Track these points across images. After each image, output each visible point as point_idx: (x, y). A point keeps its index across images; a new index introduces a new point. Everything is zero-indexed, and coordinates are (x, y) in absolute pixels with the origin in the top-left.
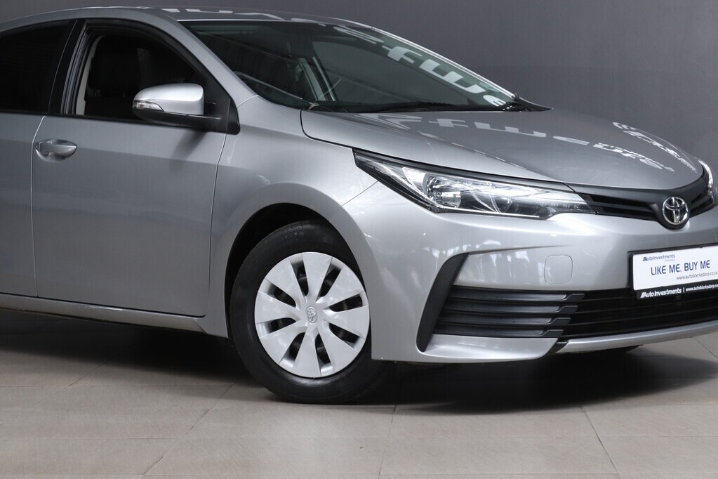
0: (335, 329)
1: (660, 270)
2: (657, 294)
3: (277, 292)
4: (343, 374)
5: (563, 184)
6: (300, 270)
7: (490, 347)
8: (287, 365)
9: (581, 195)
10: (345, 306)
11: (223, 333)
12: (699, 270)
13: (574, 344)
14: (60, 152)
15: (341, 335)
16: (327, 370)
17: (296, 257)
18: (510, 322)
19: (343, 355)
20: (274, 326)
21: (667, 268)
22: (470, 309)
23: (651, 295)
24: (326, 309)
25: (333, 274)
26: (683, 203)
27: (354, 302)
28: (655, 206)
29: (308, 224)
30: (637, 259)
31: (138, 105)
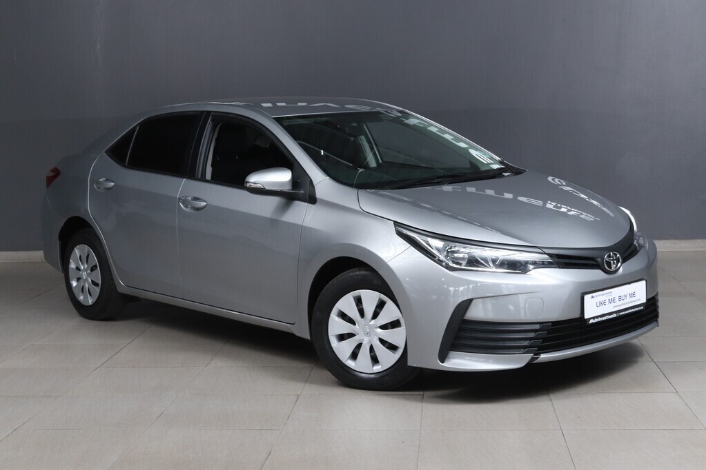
0: (382, 341)
1: (603, 303)
2: (600, 319)
3: (343, 315)
4: (388, 371)
5: (537, 247)
6: (359, 301)
7: (486, 361)
8: (351, 364)
9: (549, 254)
10: (389, 326)
11: (307, 336)
12: (628, 299)
13: (544, 357)
14: (196, 206)
15: (387, 345)
16: (377, 368)
17: (356, 293)
18: (501, 344)
19: (388, 359)
20: (342, 337)
21: (607, 301)
22: (474, 335)
23: (596, 320)
24: (376, 328)
25: (381, 305)
26: (618, 255)
27: (395, 324)
28: (599, 259)
29: (365, 270)
30: (587, 298)
31: (248, 185)
